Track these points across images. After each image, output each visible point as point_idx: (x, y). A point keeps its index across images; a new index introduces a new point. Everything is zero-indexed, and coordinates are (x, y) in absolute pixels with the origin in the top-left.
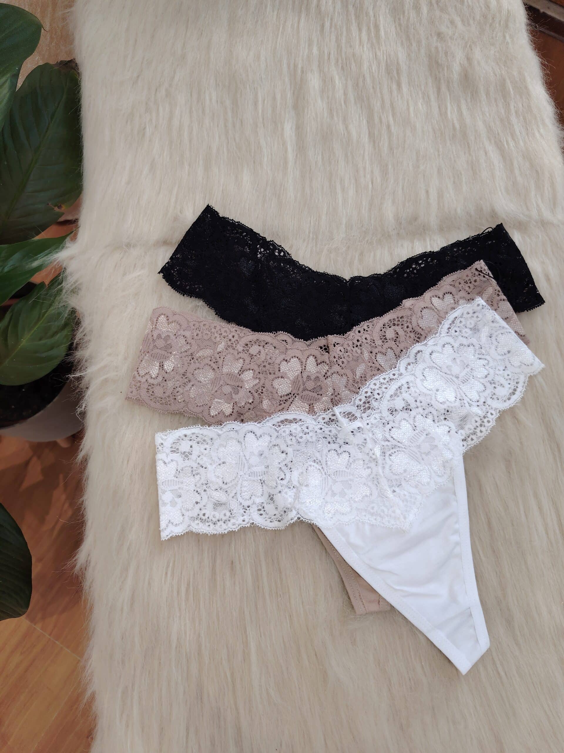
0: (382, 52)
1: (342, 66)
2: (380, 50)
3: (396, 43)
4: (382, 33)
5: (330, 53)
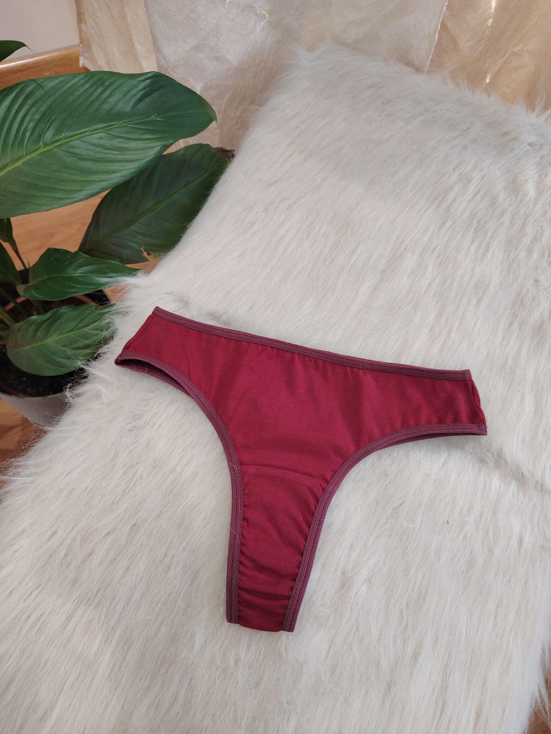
0: (480, 269)
1: (440, 263)
2: (479, 268)
3: (496, 269)
4: (489, 255)
5: (436, 247)
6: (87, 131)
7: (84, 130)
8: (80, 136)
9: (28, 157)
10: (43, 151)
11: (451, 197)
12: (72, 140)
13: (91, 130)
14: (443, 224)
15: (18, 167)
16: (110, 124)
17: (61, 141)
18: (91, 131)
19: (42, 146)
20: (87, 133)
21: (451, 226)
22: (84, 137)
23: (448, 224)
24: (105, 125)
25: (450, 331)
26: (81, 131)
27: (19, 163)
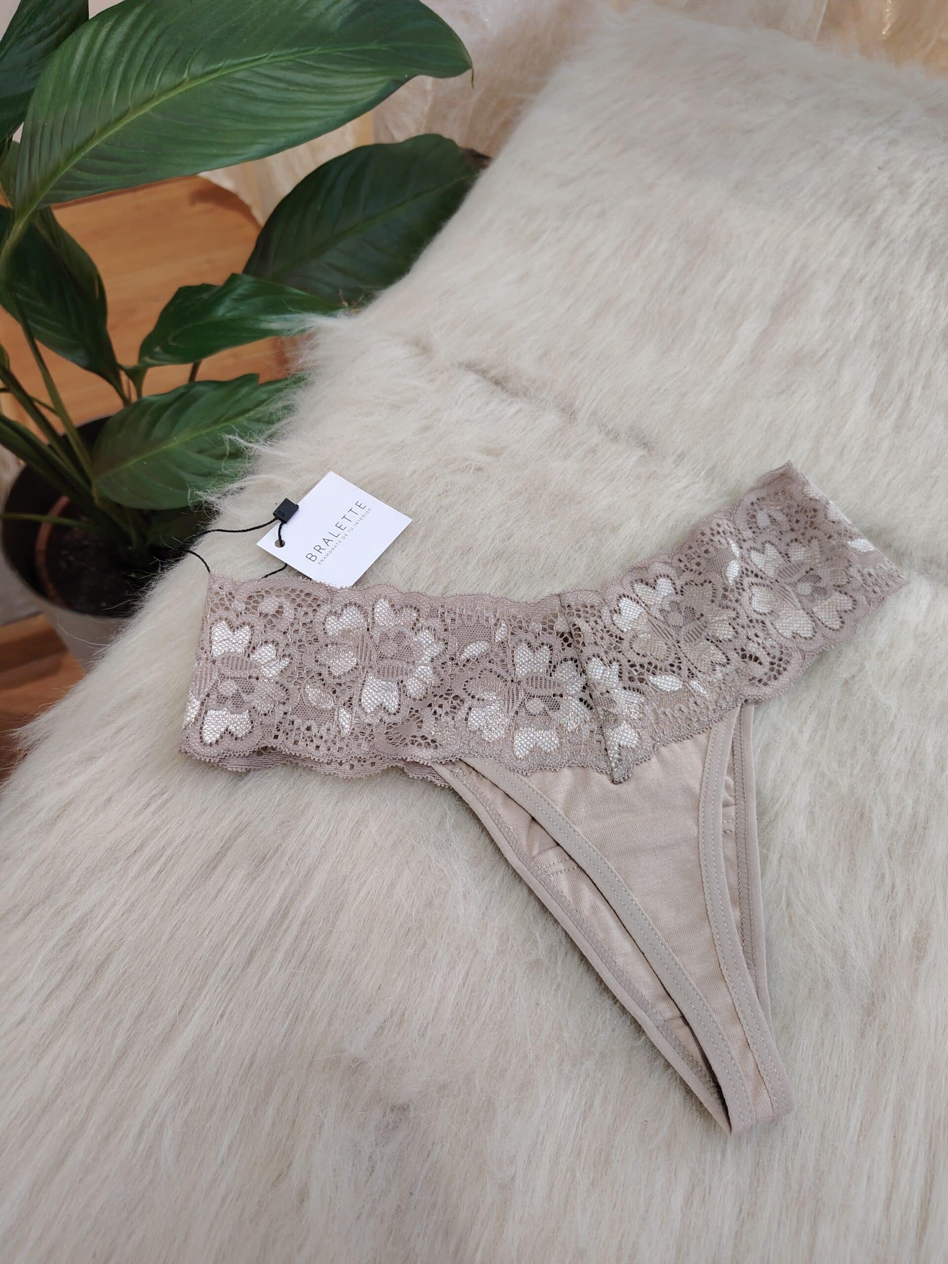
6: (265, 57)
7: (260, 56)
8: (252, 64)
9: (163, 99)
10: (188, 87)
11: (880, 207)
12: (237, 71)
13: (271, 55)
14: (872, 244)
15: (145, 114)
16: (301, 49)
17: (220, 71)
18: (273, 57)
19: (188, 79)
20: (265, 61)
21: (887, 247)
22: (257, 66)
23: (881, 244)
24: (295, 49)
25: (909, 398)
26: (254, 58)
27: (147, 109)
